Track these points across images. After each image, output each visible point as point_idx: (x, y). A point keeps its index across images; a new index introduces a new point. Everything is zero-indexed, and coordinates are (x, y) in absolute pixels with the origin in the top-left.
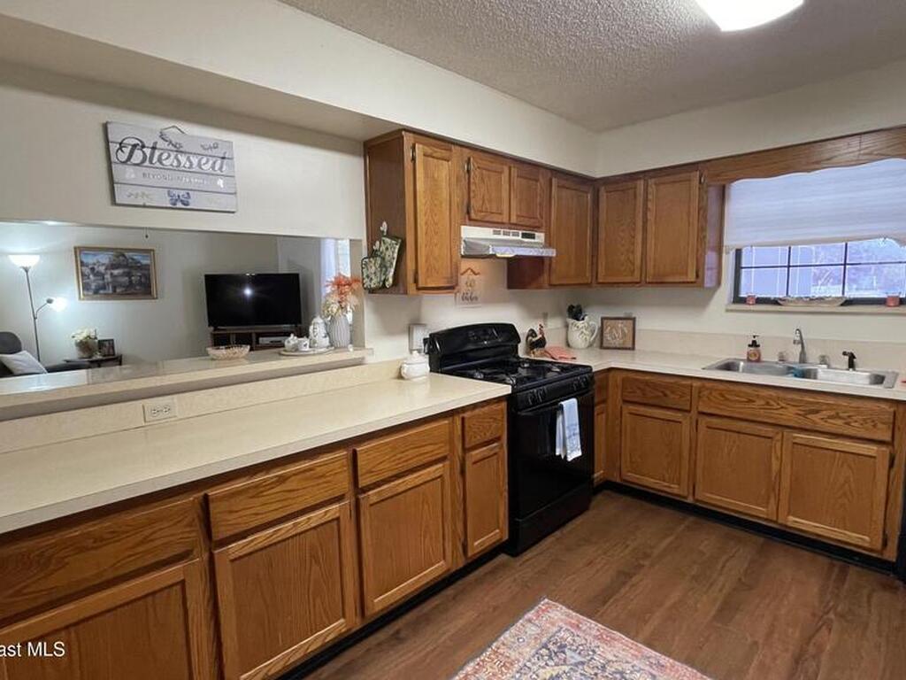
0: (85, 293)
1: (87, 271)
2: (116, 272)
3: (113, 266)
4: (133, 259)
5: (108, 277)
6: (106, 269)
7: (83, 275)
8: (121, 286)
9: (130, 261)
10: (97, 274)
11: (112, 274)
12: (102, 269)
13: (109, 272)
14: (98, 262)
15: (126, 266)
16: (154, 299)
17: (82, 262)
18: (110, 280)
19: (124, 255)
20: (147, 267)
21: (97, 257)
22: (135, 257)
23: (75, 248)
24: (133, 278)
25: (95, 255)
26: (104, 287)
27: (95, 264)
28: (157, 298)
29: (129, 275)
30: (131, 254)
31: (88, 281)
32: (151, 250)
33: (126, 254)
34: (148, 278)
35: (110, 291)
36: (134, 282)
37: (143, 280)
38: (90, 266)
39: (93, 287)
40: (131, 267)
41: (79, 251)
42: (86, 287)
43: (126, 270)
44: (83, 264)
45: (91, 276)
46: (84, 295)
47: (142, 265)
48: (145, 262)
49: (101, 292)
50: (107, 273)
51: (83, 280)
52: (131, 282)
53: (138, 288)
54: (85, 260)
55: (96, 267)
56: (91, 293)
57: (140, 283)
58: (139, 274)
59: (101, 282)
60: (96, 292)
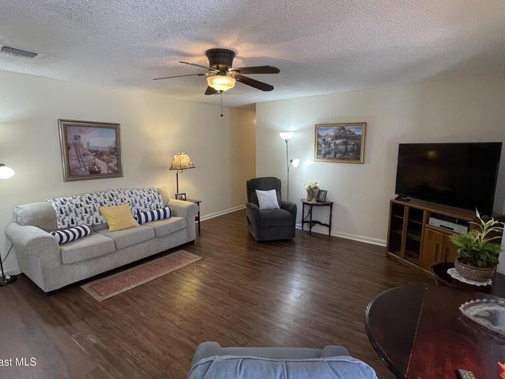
0: (318, 157)
1: (321, 141)
2: (338, 142)
3: (336, 137)
4: (350, 131)
5: (332, 145)
6: (331, 140)
7: (318, 144)
8: (340, 152)
9: (348, 132)
10: (327, 144)
11: (335, 143)
12: (329, 139)
13: (333, 142)
14: (328, 134)
15: (345, 137)
16: (361, 163)
17: (318, 135)
18: (333, 147)
19: (344, 129)
20: (359, 138)
21: (328, 131)
22: (351, 130)
23: (316, 125)
24: (348, 146)
25: (326, 129)
26: (329, 153)
27: (325, 136)
28: (363, 163)
29: (346, 144)
30: (348, 127)
31: (320, 148)
32: (363, 123)
33: (346, 127)
34: (359, 147)
35: (333, 156)
36: (348, 150)
37: (355, 147)
38: (323, 138)
39: (323, 152)
40: (349, 137)
41: (318, 128)
42: (319, 152)
43: (344, 140)
44: (319, 136)
45: (323, 145)
46: (317, 158)
47: (357, 136)
48: (358, 133)
49: (327, 156)
50: (332, 143)
51: (318, 147)
52: (346, 149)
53: (351, 154)
54: (320, 134)
55: (326, 138)
56: (321, 157)
57: (353, 151)
58: (353, 143)
59: (327, 149)
60: (324, 157)
